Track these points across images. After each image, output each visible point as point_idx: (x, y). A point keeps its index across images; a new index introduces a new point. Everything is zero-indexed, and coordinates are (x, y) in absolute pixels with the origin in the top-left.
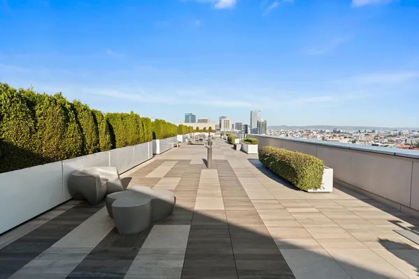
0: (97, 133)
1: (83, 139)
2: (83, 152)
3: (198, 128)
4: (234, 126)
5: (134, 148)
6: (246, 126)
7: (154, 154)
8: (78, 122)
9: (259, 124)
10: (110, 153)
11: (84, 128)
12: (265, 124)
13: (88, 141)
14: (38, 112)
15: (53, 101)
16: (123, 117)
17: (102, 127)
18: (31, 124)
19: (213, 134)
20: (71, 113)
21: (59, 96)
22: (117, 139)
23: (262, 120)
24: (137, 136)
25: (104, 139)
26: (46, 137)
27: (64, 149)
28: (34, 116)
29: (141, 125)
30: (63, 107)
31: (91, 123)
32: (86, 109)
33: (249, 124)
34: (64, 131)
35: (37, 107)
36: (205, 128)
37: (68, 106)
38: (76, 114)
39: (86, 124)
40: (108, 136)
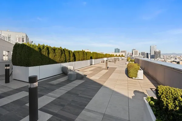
0: (70, 57)
1: (66, 58)
2: (66, 62)
3: (116, 55)
4: (140, 54)
5: (82, 62)
6: (148, 54)
7: (91, 65)
8: (65, 54)
9: (155, 52)
10: (73, 62)
11: (66, 55)
12: (159, 53)
13: (67, 59)
14: (56, 52)
15: (59, 49)
16: (78, 52)
17: (71, 55)
18: (54, 55)
19: (124, 58)
20: (63, 52)
21: (61, 47)
22: (76, 58)
23: (157, 50)
24: (83, 58)
25: (72, 58)
26: (57, 58)
27: (61, 60)
28: (55, 53)
29: (85, 54)
30: (61, 50)
31: (68, 54)
32: (67, 50)
33: (149, 53)
34: (61, 56)
35: (56, 51)
36: (120, 55)
37: (62, 50)
38: (64, 52)
39: (67, 54)
40: (73, 58)
